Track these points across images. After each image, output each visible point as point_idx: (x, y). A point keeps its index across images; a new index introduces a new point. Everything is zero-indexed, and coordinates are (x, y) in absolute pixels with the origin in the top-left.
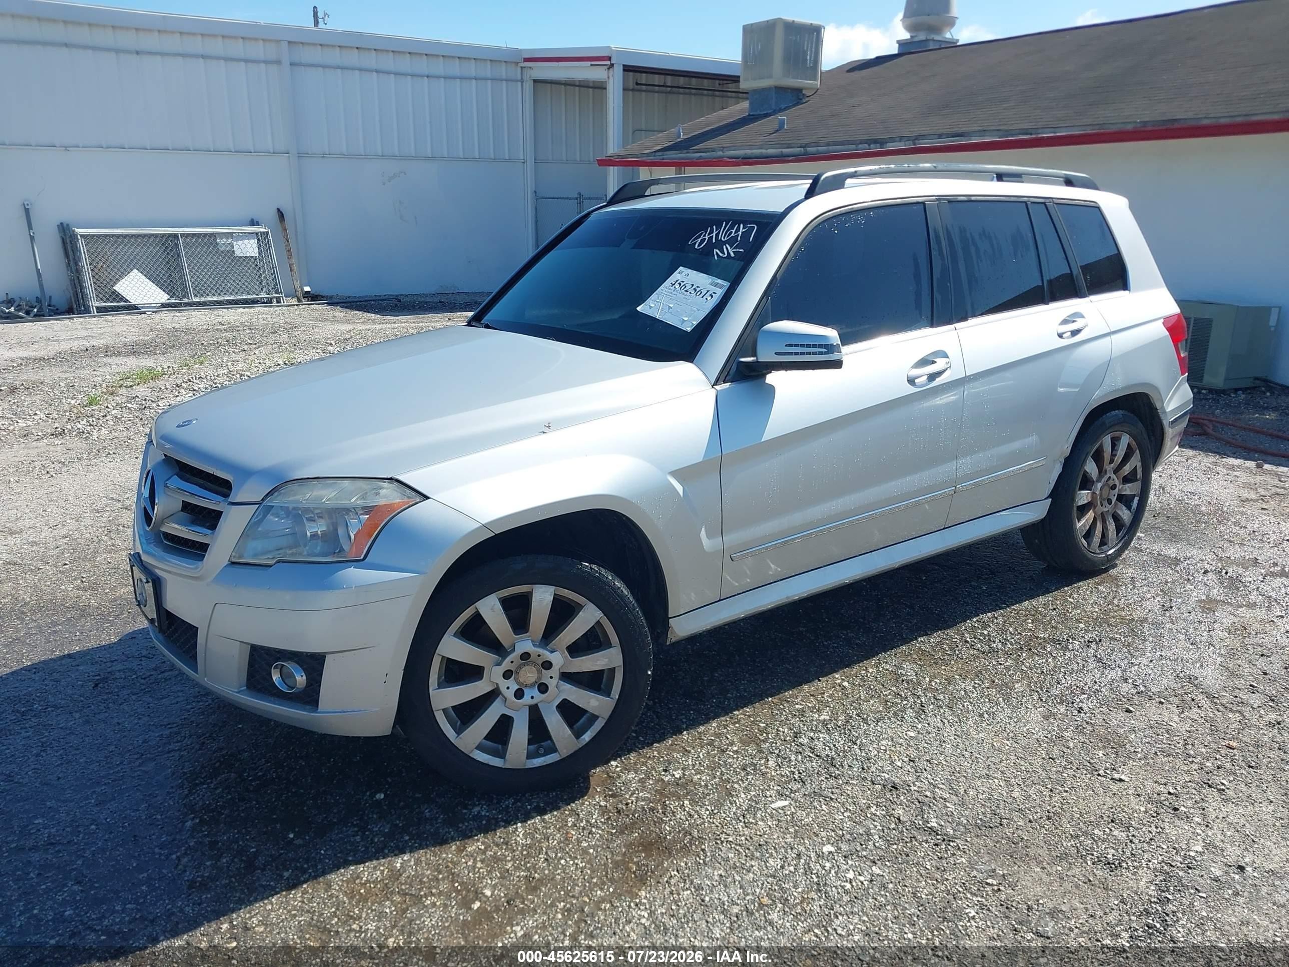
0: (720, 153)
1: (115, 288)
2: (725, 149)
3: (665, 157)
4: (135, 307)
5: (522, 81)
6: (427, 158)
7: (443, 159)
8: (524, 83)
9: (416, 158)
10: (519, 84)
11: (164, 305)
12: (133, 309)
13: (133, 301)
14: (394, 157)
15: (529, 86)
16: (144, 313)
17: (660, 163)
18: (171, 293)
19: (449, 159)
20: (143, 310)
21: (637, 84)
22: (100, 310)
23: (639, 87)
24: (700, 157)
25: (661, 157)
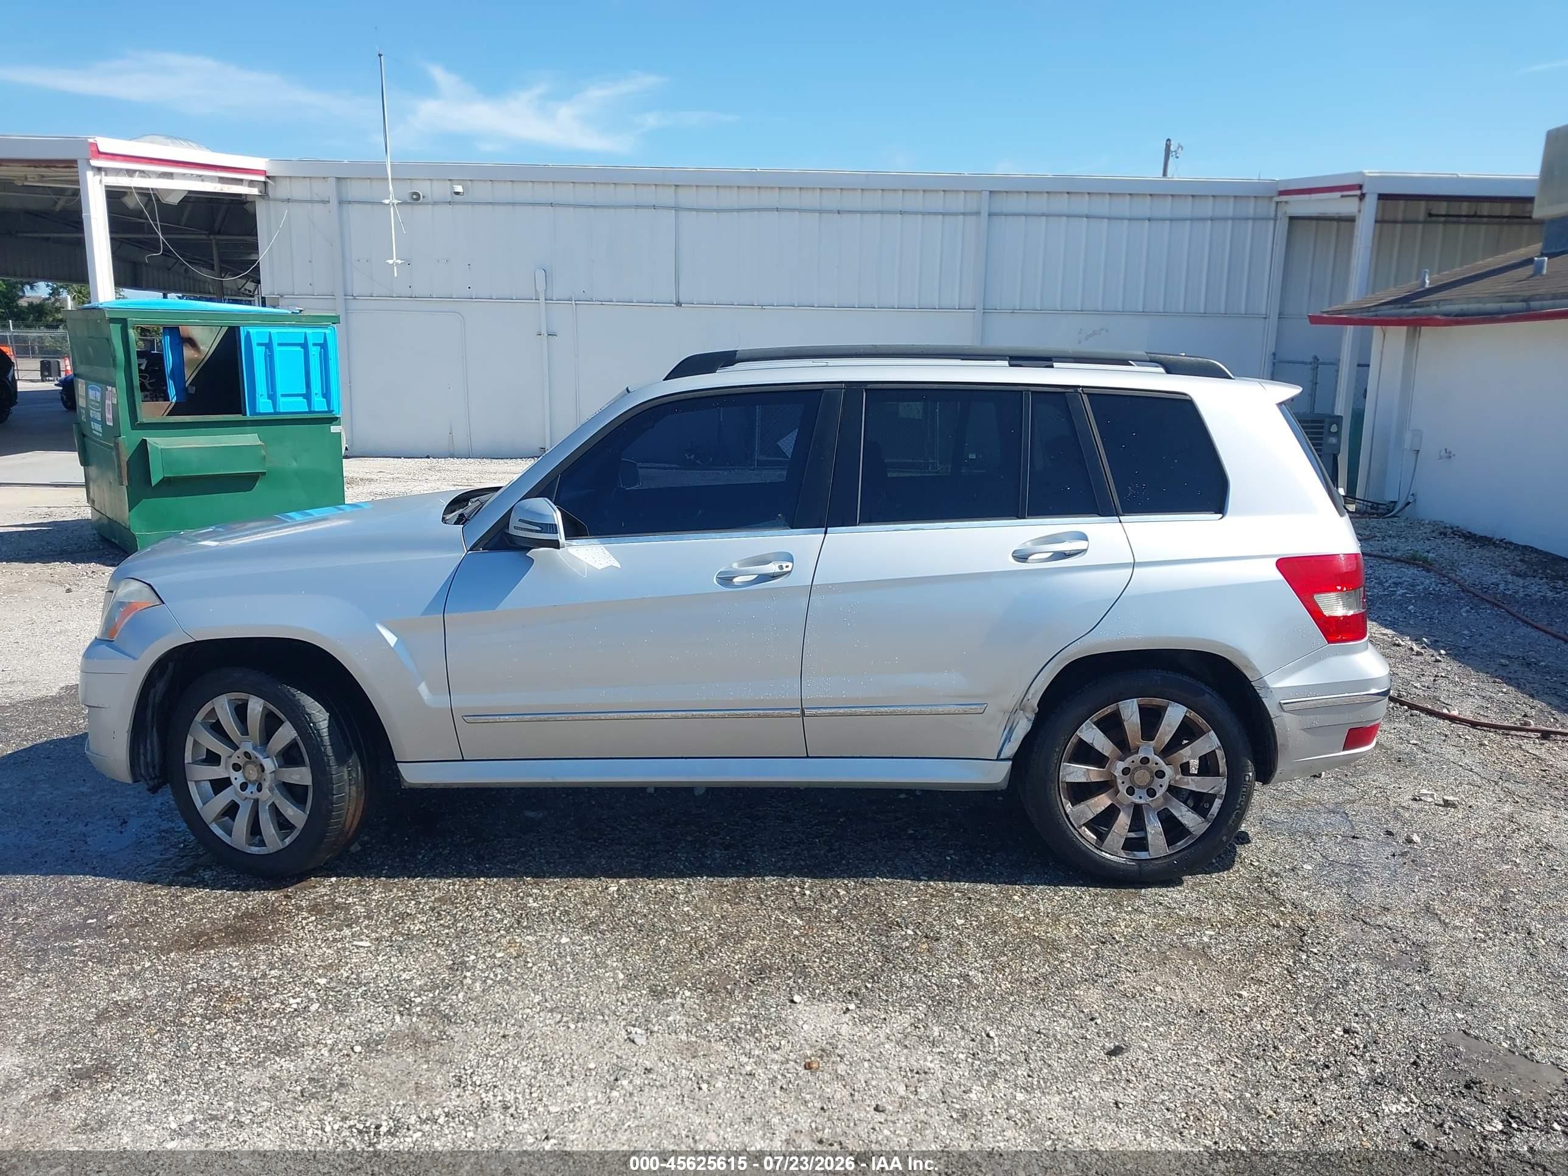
0: (1434, 308)
2: (1441, 303)
3: (1379, 313)
5: (1275, 219)
6: (1135, 313)
7: (1157, 313)
8: (1278, 222)
9: (1123, 313)
10: (1272, 223)
14: (1095, 312)
15: (1283, 225)
17: (1372, 320)
19: (1165, 314)
21: (1430, 215)
23: (1434, 219)
24: (1415, 314)
25: (1374, 314)
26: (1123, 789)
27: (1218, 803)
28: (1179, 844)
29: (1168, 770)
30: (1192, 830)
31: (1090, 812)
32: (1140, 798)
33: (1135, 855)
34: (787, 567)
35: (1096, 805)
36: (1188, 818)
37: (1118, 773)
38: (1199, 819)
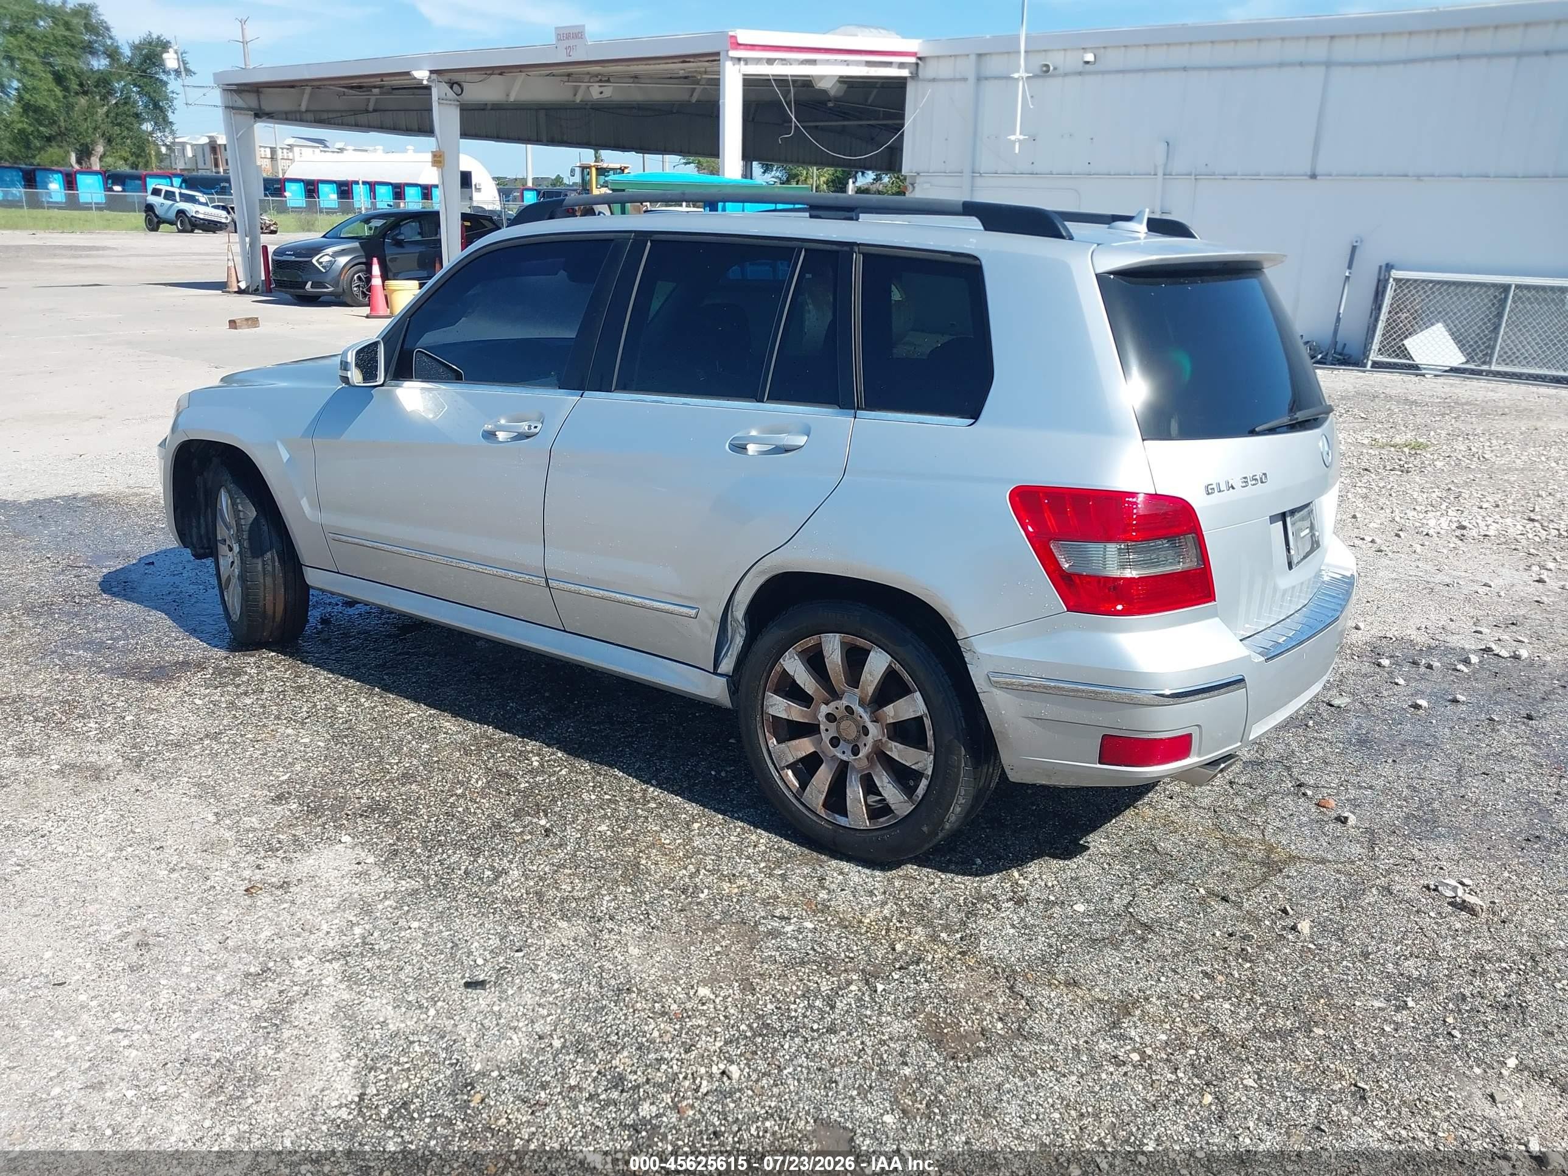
1: (1405, 342)
4: (1416, 367)
11: (1454, 370)
12: (1414, 368)
13: (1418, 359)
16: (1423, 375)
18: (1470, 359)
20: (1423, 371)
22: (1375, 365)
26: (826, 737)
27: (924, 783)
28: (881, 820)
29: (873, 729)
30: (893, 807)
31: (790, 755)
32: (844, 752)
33: (835, 819)
34: (536, 427)
35: (797, 749)
36: (890, 792)
37: (821, 717)
38: (903, 797)
